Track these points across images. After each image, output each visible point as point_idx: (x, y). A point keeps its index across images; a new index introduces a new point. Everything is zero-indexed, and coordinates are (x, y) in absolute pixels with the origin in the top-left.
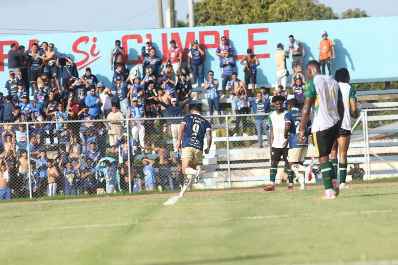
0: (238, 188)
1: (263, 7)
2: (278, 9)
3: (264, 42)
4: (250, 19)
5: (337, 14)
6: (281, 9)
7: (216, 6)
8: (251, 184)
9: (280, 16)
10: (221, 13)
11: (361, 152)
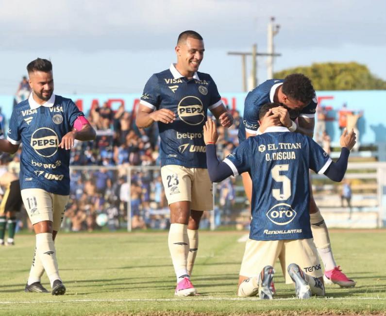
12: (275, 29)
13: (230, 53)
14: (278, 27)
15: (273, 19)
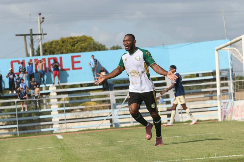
0: (71, 132)
1: (72, 46)
2: (79, 47)
3: (79, 62)
4: (66, 52)
5: (108, 48)
6: (81, 46)
7: (50, 46)
8: (77, 130)
9: (81, 50)
10: (52, 49)
11: (125, 113)
12: (42, 20)
13: (17, 35)
14: (43, 18)
15: (40, 14)
